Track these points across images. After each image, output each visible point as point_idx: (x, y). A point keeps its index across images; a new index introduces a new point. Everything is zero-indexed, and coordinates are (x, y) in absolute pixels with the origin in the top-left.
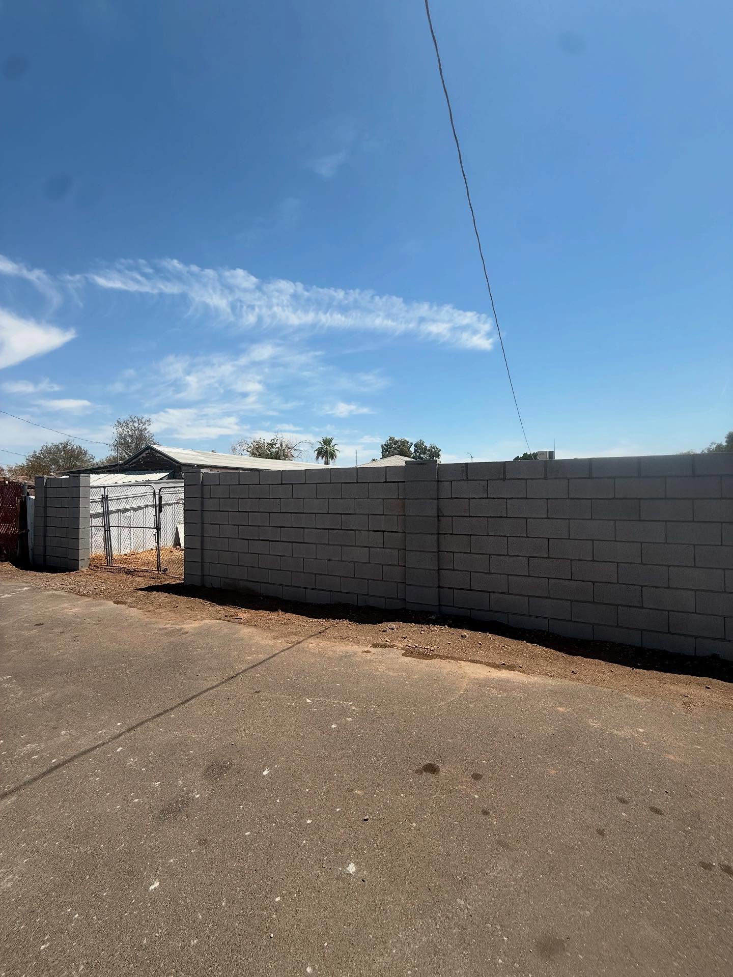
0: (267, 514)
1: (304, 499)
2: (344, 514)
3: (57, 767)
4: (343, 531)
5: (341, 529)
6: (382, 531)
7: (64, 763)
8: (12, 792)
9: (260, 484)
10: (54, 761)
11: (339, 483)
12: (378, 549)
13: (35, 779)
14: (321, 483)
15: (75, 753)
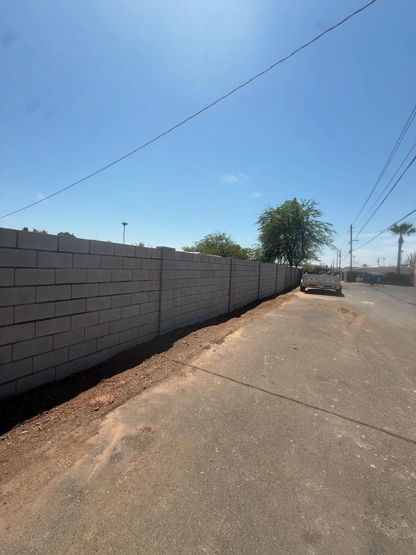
0: (32, 288)
1: (87, 269)
2: (124, 281)
3: (360, 423)
4: (123, 295)
5: (122, 294)
6: (148, 291)
7: (356, 422)
8: (384, 431)
9: (17, 248)
10: (358, 426)
11: (122, 256)
12: (145, 304)
13: (372, 427)
14: (106, 255)
15: (347, 421)
